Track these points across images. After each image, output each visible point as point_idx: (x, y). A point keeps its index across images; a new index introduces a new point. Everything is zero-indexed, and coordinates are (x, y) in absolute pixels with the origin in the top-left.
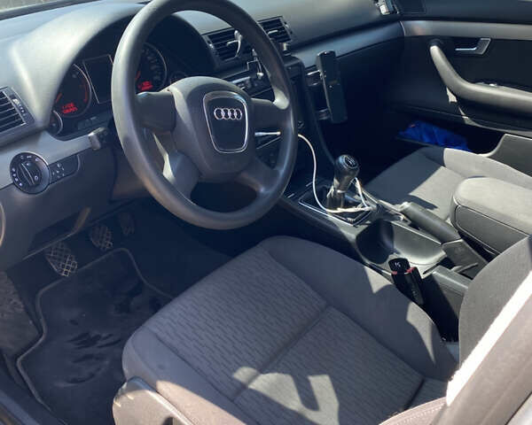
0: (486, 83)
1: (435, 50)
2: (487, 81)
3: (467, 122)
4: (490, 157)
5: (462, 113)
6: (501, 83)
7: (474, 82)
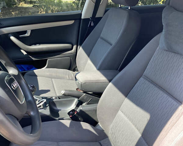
0: (35, 45)
1: (12, 38)
2: (35, 44)
3: (34, 60)
4: (46, 68)
5: (31, 57)
6: (40, 44)
7: (30, 45)
